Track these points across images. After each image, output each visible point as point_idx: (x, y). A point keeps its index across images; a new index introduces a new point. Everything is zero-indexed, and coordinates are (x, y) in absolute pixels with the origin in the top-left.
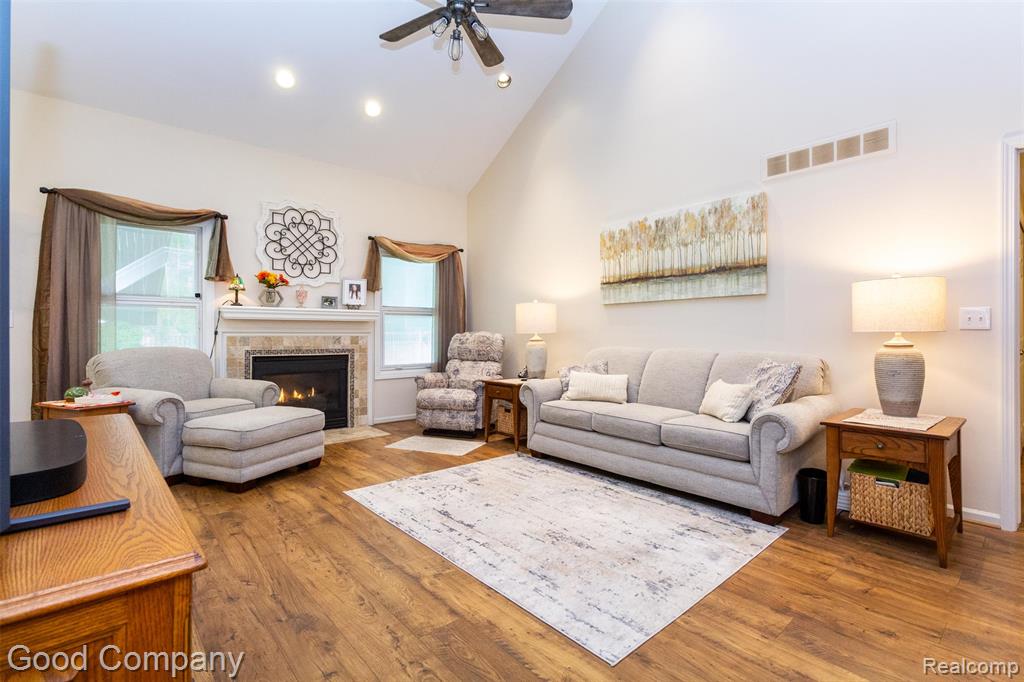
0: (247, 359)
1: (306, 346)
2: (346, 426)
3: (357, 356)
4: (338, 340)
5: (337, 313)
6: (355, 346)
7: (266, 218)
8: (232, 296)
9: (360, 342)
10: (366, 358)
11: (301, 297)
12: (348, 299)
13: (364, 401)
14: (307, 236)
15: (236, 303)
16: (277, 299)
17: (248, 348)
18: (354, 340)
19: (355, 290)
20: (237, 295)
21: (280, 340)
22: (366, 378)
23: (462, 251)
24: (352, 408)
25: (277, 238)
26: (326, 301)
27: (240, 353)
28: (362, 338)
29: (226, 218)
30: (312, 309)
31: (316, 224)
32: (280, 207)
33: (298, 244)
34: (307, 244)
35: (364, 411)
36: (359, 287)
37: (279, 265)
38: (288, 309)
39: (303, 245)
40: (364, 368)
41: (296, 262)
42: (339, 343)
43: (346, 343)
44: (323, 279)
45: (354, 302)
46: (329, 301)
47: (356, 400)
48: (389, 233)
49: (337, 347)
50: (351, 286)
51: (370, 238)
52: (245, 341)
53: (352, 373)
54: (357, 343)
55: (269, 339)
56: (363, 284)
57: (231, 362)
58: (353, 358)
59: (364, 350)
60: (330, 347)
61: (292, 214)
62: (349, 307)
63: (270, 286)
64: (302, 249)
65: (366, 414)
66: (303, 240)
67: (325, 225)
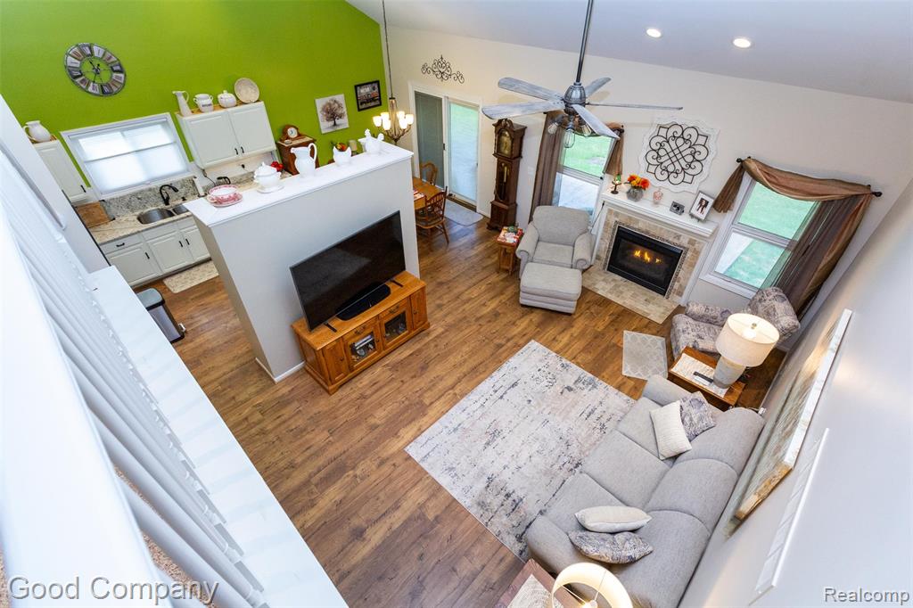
0: (615, 226)
1: (652, 232)
2: (663, 295)
3: (688, 255)
4: (678, 237)
5: (683, 220)
6: (690, 247)
7: (654, 131)
9: (697, 245)
10: (697, 259)
11: (657, 199)
12: (695, 210)
13: (682, 288)
14: (682, 149)
15: (614, 192)
17: (617, 220)
18: (692, 242)
19: (703, 204)
20: (616, 186)
21: (636, 222)
22: (691, 273)
23: (879, 195)
24: (672, 286)
25: (656, 148)
26: (675, 206)
27: (613, 220)
28: (699, 243)
29: (624, 131)
30: (664, 212)
31: (693, 139)
32: (667, 122)
33: (672, 154)
34: (679, 156)
35: (680, 294)
36: (707, 203)
37: (652, 169)
38: (644, 206)
39: (676, 155)
40: (693, 265)
41: (666, 169)
42: (679, 239)
43: (684, 241)
44: (682, 187)
45: (698, 214)
46: (678, 208)
47: (677, 283)
49: (676, 241)
50: (702, 199)
51: (739, 160)
52: (617, 214)
53: (681, 264)
54: (693, 245)
55: (630, 220)
56: (711, 202)
57: (606, 224)
58: (685, 254)
59: (697, 253)
60: (670, 239)
61: (674, 129)
63: (636, 187)
64: (674, 159)
65: (681, 296)
66: (677, 152)
67: (702, 140)
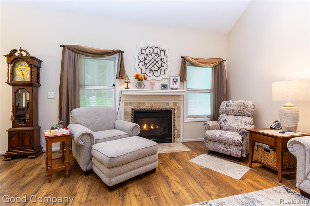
0: (131, 111)
1: (155, 106)
2: (171, 142)
3: (176, 111)
4: (168, 104)
5: (167, 92)
6: (175, 107)
7: (139, 51)
8: (125, 85)
9: (177, 105)
10: (180, 112)
11: (152, 84)
12: (172, 85)
13: (179, 132)
14: (155, 58)
15: (127, 88)
16: (143, 86)
17: (132, 107)
18: (175, 104)
19: (175, 81)
20: (127, 84)
21: (144, 103)
22: (180, 121)
23: (225, 61)
24: (174, 134)
25: (143, 60)
26: (163, 86)
27: (129, 109)
28: (178, 103)
29: (123, 52)
30: (157, 90)
31: (159, 53)
32: (144, 46)
33: (151, 62)
34: (155, 62)
35: (179, 136)
36: (177, 80)
37: (144, 71)
38: (147, 90)
39: (153, 62)
40: (179, 116)
41: (151, 70)
42: (168, 105)
43: (171, 105)
44: (162, 77)
45: (175, 86)
46: (164, 86)
47: (175, 131)
48: (190, 55)
49: (168, 107)
50: (173, 79)
51: (182, 57)
52: (131, 104)
53: (174, 119)
55: (140, 103)
56: (179, 78)
57: (126, 112)
58: (174, 112)
59: (179, 108)
60: (165, 107)
61: (149, 49)
62: (172, 89)
63: (140, 80)
64: (153, 64)
65: (180, 137)
66: (153, 60)
67: (162, 53)
